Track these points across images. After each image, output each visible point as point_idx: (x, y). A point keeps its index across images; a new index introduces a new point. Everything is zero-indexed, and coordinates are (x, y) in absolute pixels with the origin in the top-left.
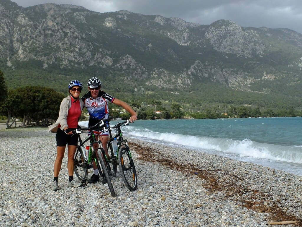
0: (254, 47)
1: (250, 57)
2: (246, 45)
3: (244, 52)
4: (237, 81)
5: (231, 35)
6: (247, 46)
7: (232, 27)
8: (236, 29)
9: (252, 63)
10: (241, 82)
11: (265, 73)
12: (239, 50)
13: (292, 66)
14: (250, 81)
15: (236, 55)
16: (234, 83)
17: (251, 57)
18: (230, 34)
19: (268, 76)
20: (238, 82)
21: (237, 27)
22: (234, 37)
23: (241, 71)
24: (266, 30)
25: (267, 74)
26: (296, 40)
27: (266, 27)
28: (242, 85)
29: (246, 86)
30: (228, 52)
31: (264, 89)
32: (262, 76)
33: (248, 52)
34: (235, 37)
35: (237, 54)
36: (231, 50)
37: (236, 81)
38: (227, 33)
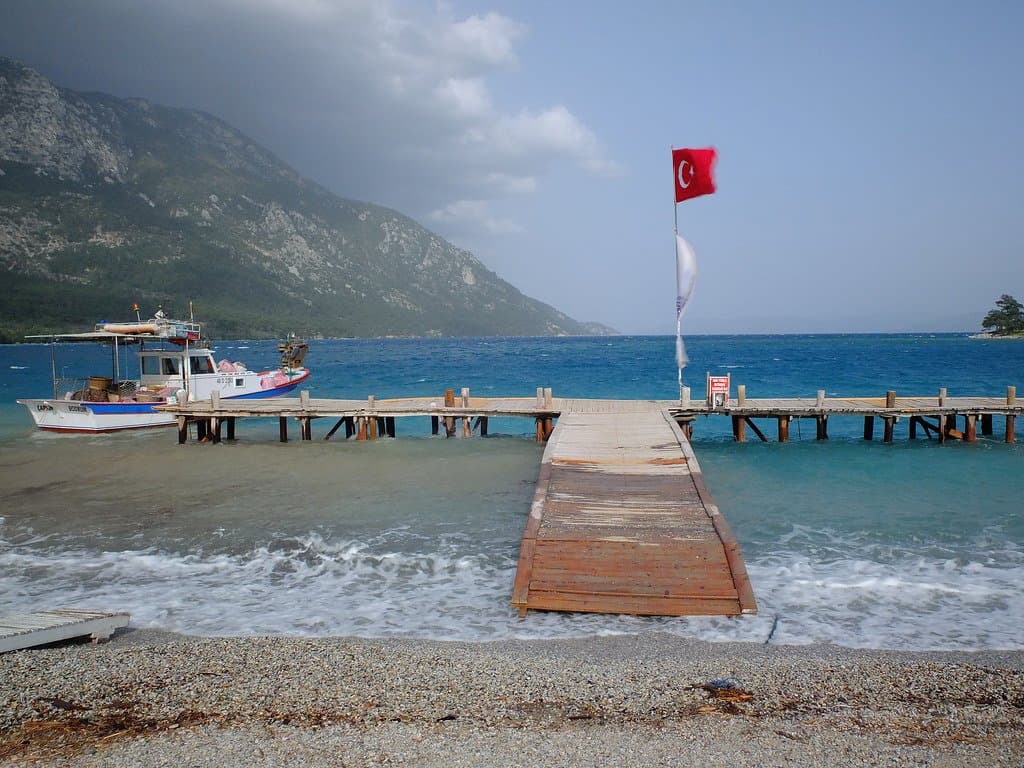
0: (92, 151)
1: (74, 178)
2: (69, 145)
3: (58, 162)
4: (18, 243)
5: (23, 109)
6: (70, 148)
7: (29, 85)
8: (43, 93)
9: (69, 198)
10: (29, 245)
11: (98, 229)
12: (43, 156)
13: (187, 214)
14: (55, 245)
15: (31, 168)
16: (7, 249)
17: (78, 180)
18: (18, 104)
19: (108, 236)
20: (18, 247)
21: (43, 87)
22: (33, 117)
23: (31, 216)
24: (146, 108)
25: (104, 230)
26: (223, 147)
27: (147, 101)
28: (32, 255)
29: (40, 258)
30: (7, 158)
31: (88, 270)
32: (90, 234)
33: (70, 162)
34: (35, 115)
35: (37, 165)
36: (17, 152)
37: (13, 244)
38: (10, 100)
